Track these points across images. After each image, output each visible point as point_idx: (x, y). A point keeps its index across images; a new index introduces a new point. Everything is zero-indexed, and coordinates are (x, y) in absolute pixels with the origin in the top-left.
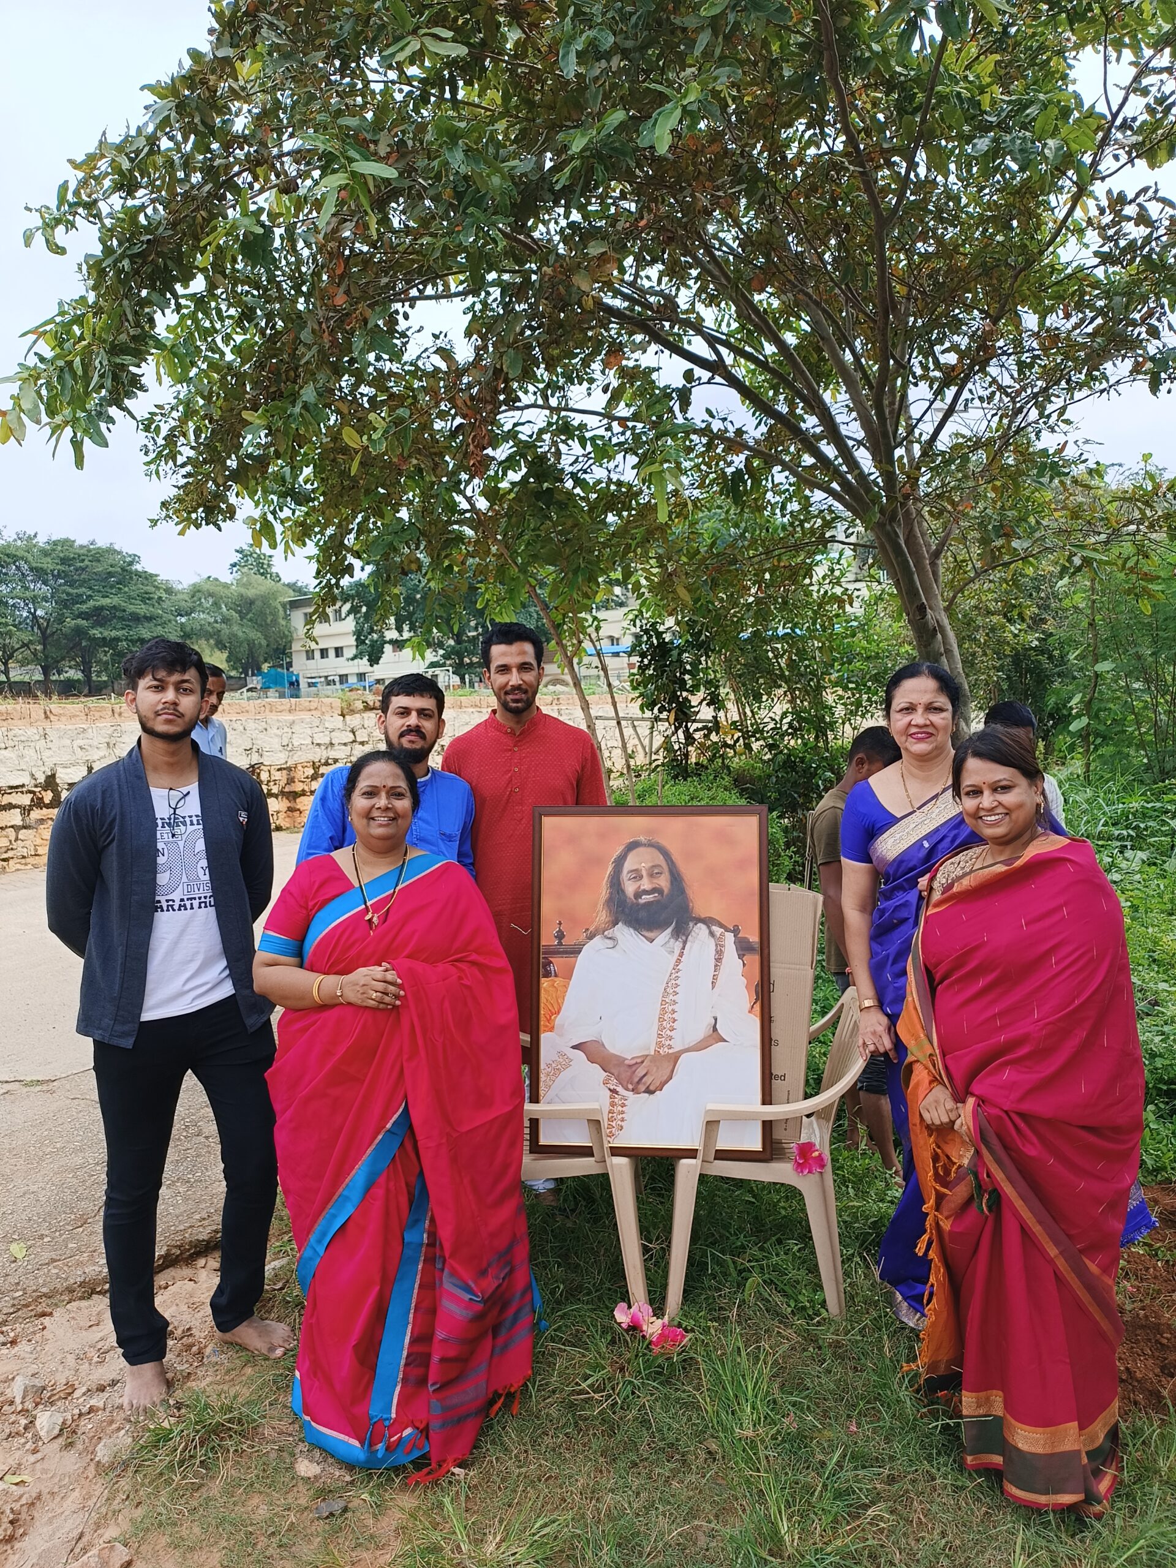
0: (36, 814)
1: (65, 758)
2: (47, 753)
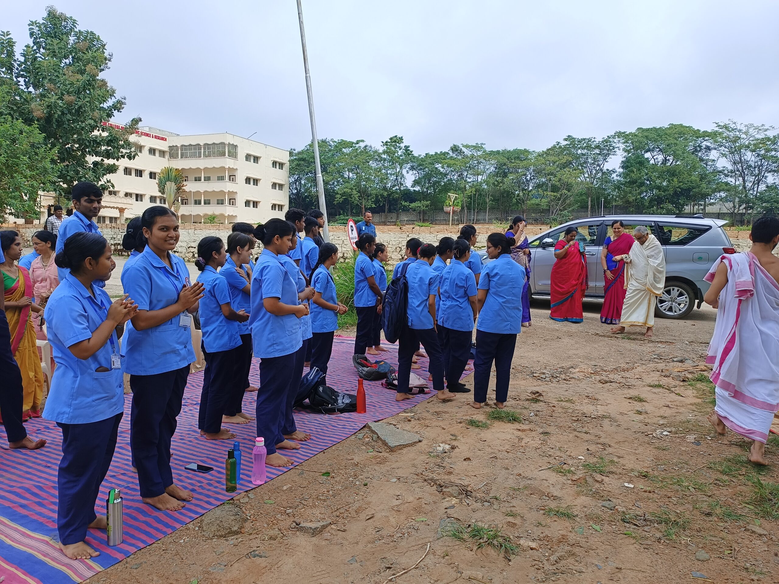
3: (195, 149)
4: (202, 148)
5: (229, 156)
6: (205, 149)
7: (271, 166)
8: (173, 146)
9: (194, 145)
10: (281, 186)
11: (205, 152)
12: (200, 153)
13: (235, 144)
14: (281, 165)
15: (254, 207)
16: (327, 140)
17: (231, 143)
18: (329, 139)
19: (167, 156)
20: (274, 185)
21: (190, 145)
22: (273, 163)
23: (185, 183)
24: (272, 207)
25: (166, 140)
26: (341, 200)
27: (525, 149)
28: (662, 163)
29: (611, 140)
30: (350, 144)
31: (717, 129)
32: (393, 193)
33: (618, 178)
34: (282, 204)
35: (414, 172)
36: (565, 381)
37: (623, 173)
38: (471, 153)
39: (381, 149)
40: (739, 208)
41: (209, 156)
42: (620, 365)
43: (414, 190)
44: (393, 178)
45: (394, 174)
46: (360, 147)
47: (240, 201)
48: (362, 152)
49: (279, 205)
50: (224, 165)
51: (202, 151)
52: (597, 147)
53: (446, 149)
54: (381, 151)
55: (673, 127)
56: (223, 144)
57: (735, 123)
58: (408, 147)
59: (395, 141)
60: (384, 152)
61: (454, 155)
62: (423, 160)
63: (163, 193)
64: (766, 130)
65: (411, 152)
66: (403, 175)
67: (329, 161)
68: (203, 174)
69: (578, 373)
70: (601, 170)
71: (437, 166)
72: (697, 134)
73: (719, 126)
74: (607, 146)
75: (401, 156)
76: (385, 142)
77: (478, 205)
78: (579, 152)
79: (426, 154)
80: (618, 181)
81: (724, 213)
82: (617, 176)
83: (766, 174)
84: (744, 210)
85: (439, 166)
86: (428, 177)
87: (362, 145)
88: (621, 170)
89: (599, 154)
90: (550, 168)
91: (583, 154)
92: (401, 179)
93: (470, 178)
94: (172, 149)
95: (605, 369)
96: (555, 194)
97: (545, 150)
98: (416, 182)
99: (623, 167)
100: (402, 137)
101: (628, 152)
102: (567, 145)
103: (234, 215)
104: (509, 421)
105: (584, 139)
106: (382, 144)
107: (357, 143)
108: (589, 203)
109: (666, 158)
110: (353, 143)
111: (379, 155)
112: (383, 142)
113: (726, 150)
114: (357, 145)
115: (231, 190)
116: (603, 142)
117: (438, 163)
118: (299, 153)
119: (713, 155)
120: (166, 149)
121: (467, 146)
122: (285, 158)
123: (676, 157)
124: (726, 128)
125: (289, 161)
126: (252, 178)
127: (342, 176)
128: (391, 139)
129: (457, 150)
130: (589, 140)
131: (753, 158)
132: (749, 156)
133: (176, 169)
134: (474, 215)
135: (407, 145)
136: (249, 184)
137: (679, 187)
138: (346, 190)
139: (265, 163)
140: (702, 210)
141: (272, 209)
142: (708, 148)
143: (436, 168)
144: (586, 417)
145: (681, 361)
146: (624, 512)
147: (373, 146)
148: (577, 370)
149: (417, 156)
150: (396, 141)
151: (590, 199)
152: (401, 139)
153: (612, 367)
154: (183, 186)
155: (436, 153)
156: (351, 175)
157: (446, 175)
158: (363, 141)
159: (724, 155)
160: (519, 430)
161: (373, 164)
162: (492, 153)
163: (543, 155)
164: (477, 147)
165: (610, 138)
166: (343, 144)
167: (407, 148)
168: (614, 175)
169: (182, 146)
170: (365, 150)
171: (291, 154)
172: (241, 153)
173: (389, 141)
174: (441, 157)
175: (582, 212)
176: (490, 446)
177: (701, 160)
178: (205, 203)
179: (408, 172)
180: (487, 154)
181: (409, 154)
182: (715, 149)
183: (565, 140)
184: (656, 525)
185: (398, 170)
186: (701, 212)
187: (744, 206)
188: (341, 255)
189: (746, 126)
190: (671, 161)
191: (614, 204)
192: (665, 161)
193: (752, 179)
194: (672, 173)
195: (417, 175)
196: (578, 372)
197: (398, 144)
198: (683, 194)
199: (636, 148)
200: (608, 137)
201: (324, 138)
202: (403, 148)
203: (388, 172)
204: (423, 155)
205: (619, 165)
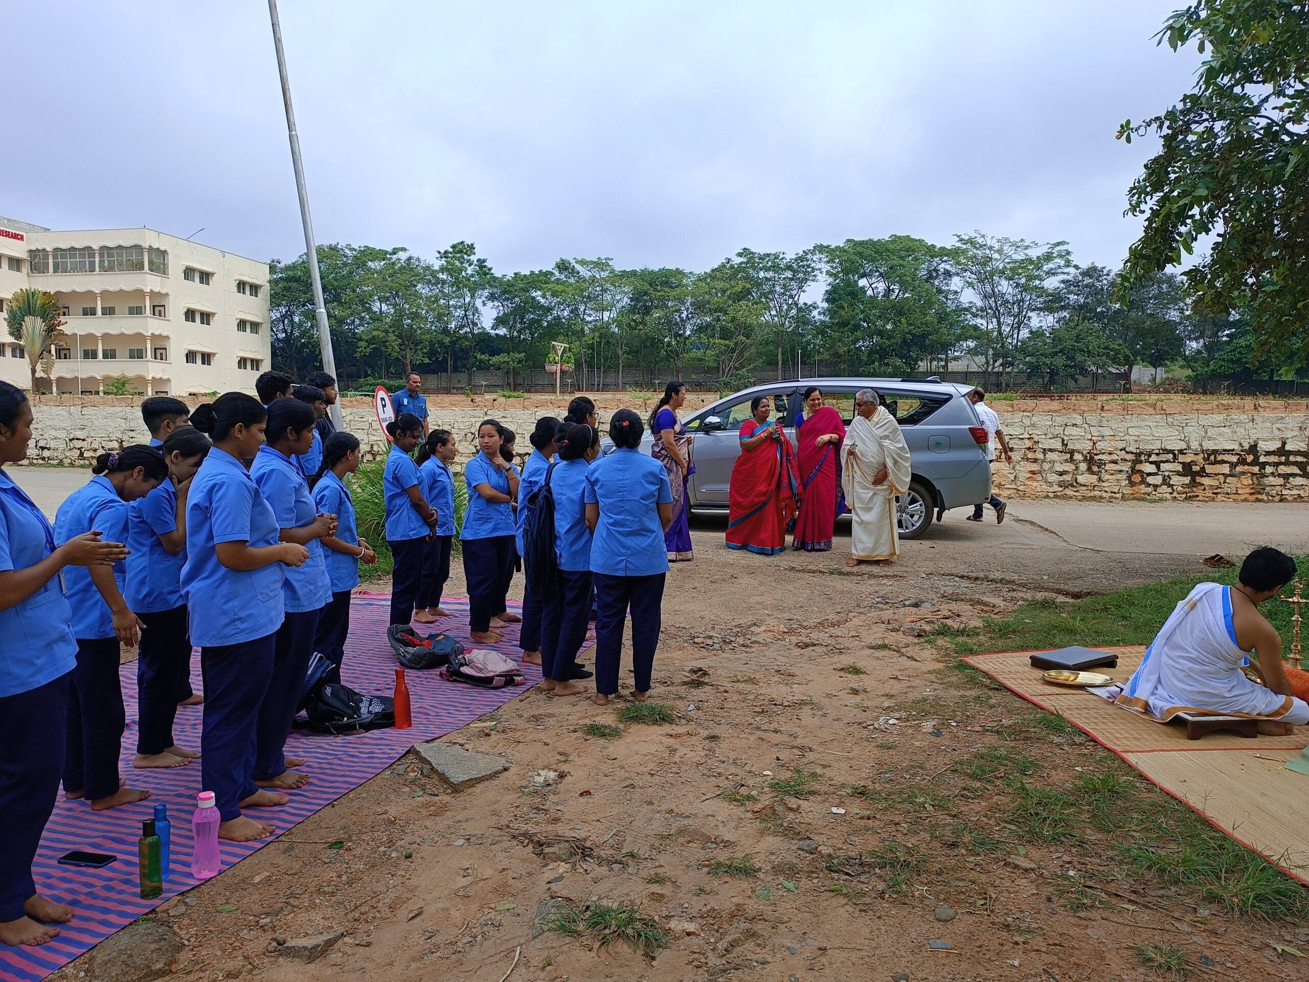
0: (1239, 469)
1: (1266, 435)
2: (1254, 431)
3: (82, 256)
4: (97, 255)
5: (151, 270)
6: (101, 256)
7: (235, 289)
8: (38, 250)
9: (80, 250)
10: (255, 327)
11: (101, 262)
12: (92, 265)
13: (162, 248)
14: (255, 289)
15: (203, 363)
16: (339, 246)
17: (155, 246)
18: (342, 244)
19: (25, 269)
20: (242, 325)
21: (73, 249)
22: (239, 285)
23: (62, 319)
24: (239, 362)
25: (22, 238)
26: (368, 350)
27: (677, 269)
28: (884, 296)
29: (809, 256)
30: (381, 255)
31: (959, 244)
32: (461, 338)
33: (822, 317)
34: (259, 357)
35: (496, 303)
36: (744, 648)
37: (828, 309)
38: (590, 274)
39: (437, 264)
40: (993, 364)
41: (111, 269)
42: (827, 617)
43: (497, 334)
44: (460, 313)
45: (460, 307)
46: (399, 259)
47: (177, 352)
48: (402, 268)
49: (252, 360)
50: (141, 287)
51: (97, 260)
52: (789, 267)
53: (549, 266)
54: (436, 268)
55: (896, 239)
56: (138, 247)
57: (983, 236)
58: (484, 261)
59: (461, 252)
60: (443, 269)
61: (563, 276)
62: (510, 284)
63: (18, 336)
64: (1027, 248)
65: (490, 269)
66: (477, 309)
67: (345, 282)
68: (99, 303)
69: (765, 634)
70: (796, 304)
71: (534, 294)
72: (932, 252)
73: (961, 240)
74: (803, 266)
75: (472, 276)
76: (442, 252)
77: (605, 360)
78: (762, 274)
79: (515, 274)
80: (822, 322)
81: (973, 373)
82: (819, 313)
83: (1030, 314)
84: (1001, 369)
85: (537, 294)
86: (519, 312)
87: (403, 256)
88: (825, 305)
89: (792, 279)
90: (718, 299)
91: (767, 279)
92: (474, 315)
93: (590, 315)
94: (35, 257)
95: (805, 624)
96: (727, 342)
97: (708, 271)
98: (500, 321)
99: (827, 300)
100: (472, 245)
101: (835, 276)
102: (741, 263)
103: (165, 377)
104: (655, 722)
105: (768, 255)
106: (438, 255)
107: (394, 253)
108: (780, 356)
109: (889, 288)
110: (386, 252)
111: (434, 273)
112: (439, 252)
113: (973, 276)
114: (394, 257)
115: (157, 333)
116: (796, 260)
117: (537, 289)
118: (288, 268)
119: (956, 283)
120: (23, 255)
121: (583, 263)
122: (262, 277)
123: (904, 287)
124: (971, 243)
125: (270, 282)
126: (198, 311)
127: (369, 310)
128: (453, 247)
129: (566, 269)
130: (776, 256)
131: (1010, 290)
132: (1005, 287)
133: (45, 293)
134: (599, 377)
135: (482, 258)
136: (193, 321)
137: (909, 332)
138: (375, 333)
139: (224, 283)
140: (943, 367)
141: (240, 367)
142: (948, 274)
143: (534, 298)
144: (775, 705)
145: (916, 605)
146: (830, 855)
147: (422, 259)
148: (763, 628)
149: (500, 276)
150: (462, 250)
151: (780, 350)
152: (472, 247)
153: (815, 620)
154: (59, 325)
155: (532, 273)
156: (384, 307)
157: (549, 309)
158: (404, 249)
159: (970, 285)
160: (671, 735)
161: (422, 289)
162: (624, 274)
163: (705, 279)
164: (600, 265)
165: (807, 254)
166: (369, 254)
167: (481, 262)
168: (815, 313)
169: (56, 250)
170: (408, 265)
171: (272, 269)
172: (176, 266)
173: (451, 250)
174: (539, 280)
175: (769, 371)
176: (623, 768)
177: (940, 291)
178: (105, 356)
179: (484, 304)
180: (616, 276)
181: (486, 274)
182: (958, 274)
183: (740, 255)
184: (877, 871)
185: (468, 300)
186: (941, 370)
187: (1000, 361)
188: (368, 448)
189: (999, 241)
190: (897, 291)
191: (816, 358)
192: (889, 291)
193: (1010, 320)
194: (899, 310)
195: (501, 308)
196: (765, 631)
197: (466, 256)
198: (916, 344)
199: (846, 271)
200: (804, 252)
201: (334, 243)
202: (475, 262)
203: (451, 303)
204: (510, 275)
205: (822, 297)
